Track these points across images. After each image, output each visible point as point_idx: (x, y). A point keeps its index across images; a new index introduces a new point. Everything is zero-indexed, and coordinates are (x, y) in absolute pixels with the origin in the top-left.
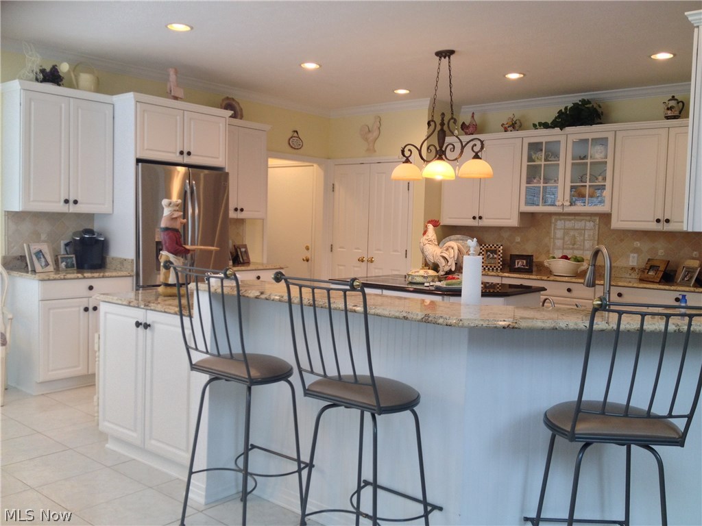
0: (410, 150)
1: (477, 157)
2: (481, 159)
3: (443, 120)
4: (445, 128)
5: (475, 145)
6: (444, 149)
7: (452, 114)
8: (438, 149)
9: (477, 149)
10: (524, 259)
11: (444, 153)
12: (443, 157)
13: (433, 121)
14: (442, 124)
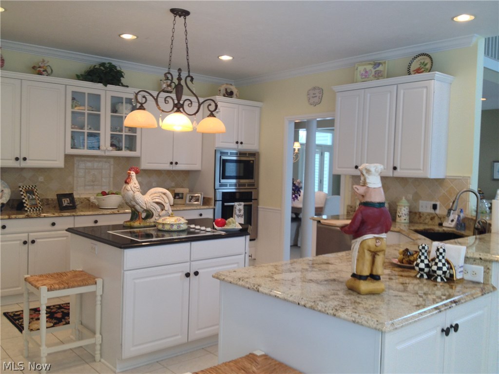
0: (144, 97)
1: (212, 115)
2: (215, 117)
3: (180, 75)
4: (183, 82)
5: (210, 105)
6: (181, 102)
7: (189, 72)
8: (176, 102)
9: (212, 108)
10: (68, 198)
11: (182, 106)
12: (181, 109)
13: (169, 73)
14: (179, 79)
